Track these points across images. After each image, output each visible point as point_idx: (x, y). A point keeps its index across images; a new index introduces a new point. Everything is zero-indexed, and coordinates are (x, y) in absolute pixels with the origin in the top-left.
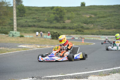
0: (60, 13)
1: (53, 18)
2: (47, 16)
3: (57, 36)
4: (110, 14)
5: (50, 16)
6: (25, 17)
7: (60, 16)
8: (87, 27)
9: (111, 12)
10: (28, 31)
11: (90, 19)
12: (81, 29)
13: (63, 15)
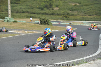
0: (50, 1)
1: (44, 6)
2: (38, 3)
3: (45, 22)
4: (92, 3)
5: (41, 4)
6: (20, 4)
7: (50, 4)
8: (72, 13)
9: (93, 1)
10: (22, 17)
11: (75, 6)
12: (67, 15)
13: (52, 3)
